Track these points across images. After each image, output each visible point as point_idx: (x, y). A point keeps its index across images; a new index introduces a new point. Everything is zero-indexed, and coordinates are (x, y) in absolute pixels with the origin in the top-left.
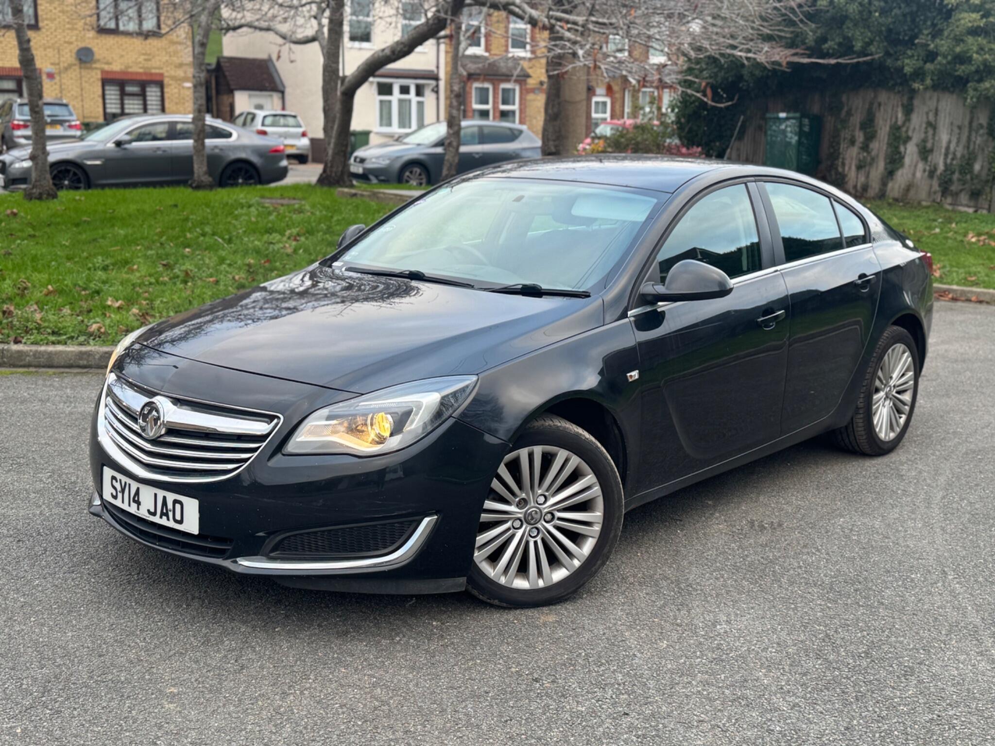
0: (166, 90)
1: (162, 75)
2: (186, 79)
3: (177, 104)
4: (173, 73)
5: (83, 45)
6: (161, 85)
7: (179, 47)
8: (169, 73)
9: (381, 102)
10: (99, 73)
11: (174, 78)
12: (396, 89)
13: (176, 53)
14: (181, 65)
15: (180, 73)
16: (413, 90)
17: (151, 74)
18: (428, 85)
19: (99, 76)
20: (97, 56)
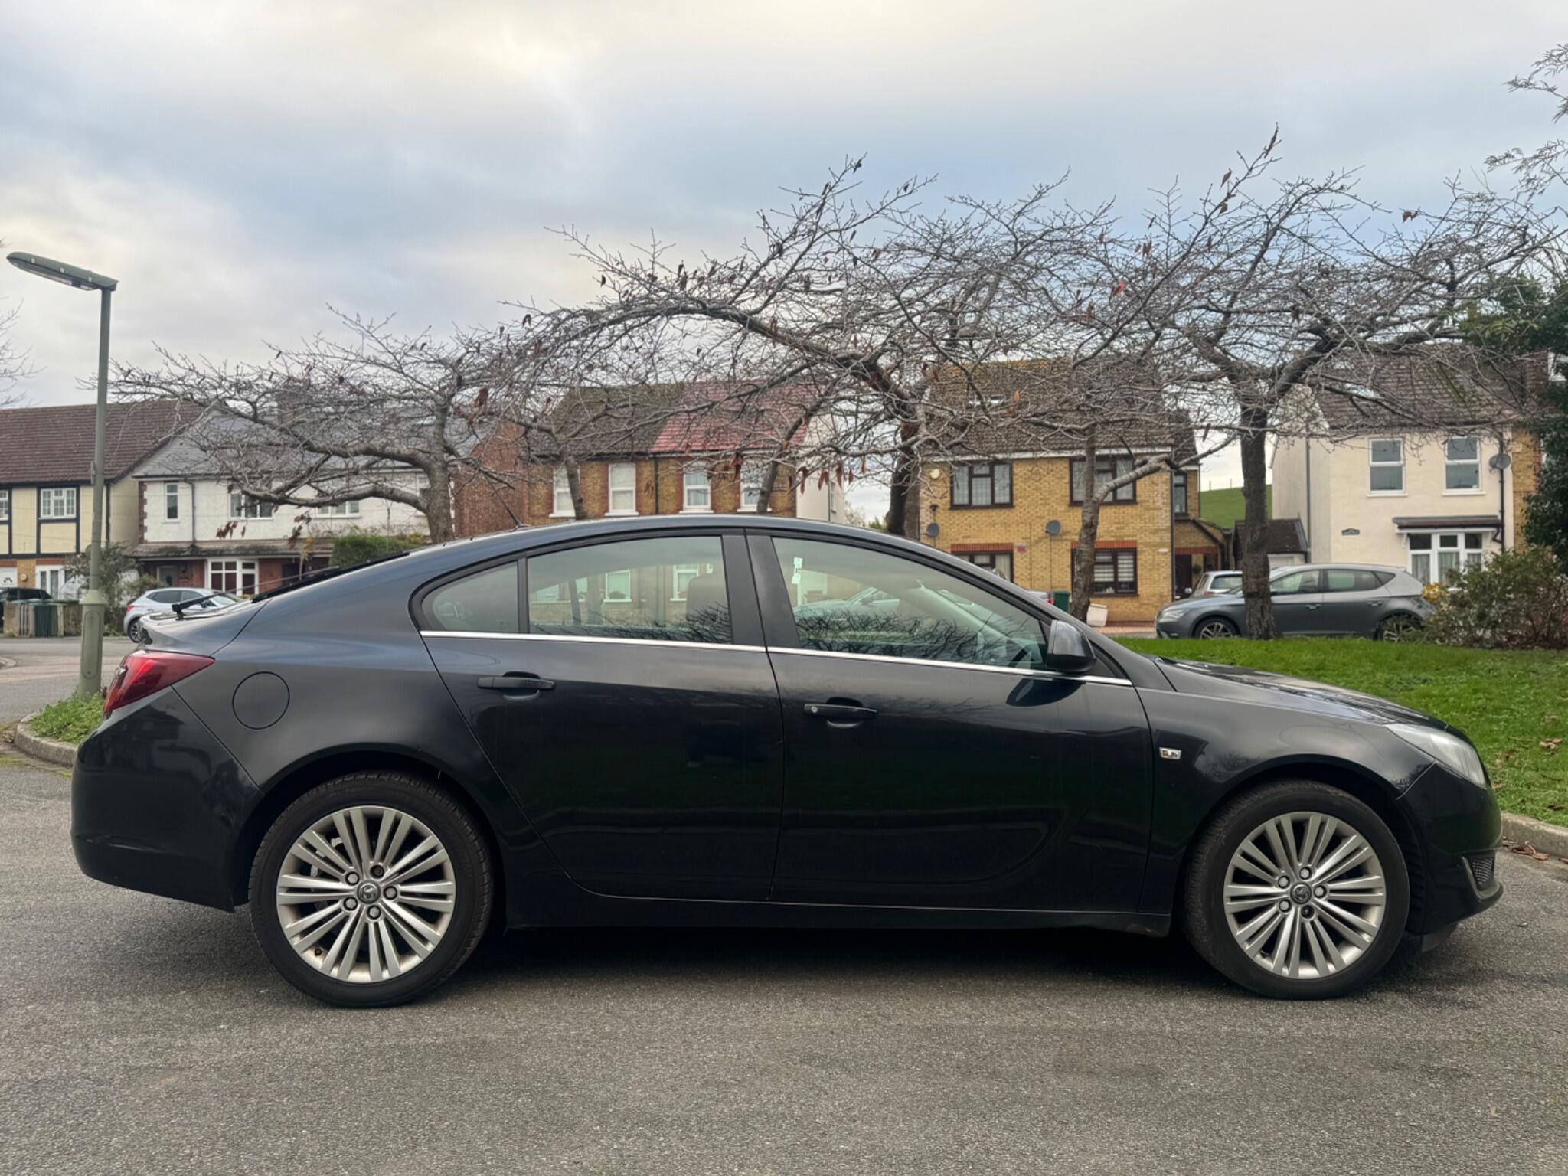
0: (1139, 557)
1: (1135, 542)
2: (1162, 545)
3: (1150, 570)
4: (1147, 540)
5: (1052, 519)
6: (1133, 552)
7: (1156, 513)
8: (1142, 539)
9: (1415, 557)
10: (1069, 544)
11: (1148, 545)
12: (1436, 541)
13: (1152, 519)
14: (1157, 531)
15: (1156, 539)
16: (1461, 540)
17: (1124, 542)
18: (1487, 533)
19: (1069, 547)
20: (1064, 528)
